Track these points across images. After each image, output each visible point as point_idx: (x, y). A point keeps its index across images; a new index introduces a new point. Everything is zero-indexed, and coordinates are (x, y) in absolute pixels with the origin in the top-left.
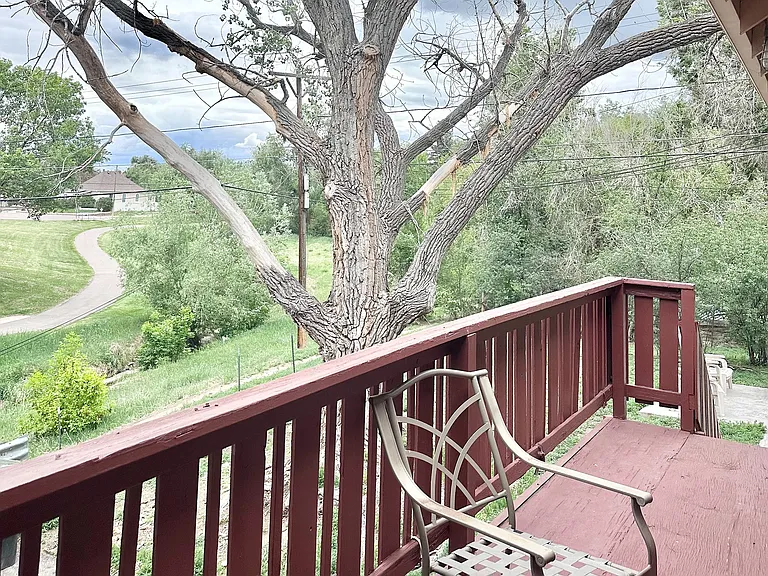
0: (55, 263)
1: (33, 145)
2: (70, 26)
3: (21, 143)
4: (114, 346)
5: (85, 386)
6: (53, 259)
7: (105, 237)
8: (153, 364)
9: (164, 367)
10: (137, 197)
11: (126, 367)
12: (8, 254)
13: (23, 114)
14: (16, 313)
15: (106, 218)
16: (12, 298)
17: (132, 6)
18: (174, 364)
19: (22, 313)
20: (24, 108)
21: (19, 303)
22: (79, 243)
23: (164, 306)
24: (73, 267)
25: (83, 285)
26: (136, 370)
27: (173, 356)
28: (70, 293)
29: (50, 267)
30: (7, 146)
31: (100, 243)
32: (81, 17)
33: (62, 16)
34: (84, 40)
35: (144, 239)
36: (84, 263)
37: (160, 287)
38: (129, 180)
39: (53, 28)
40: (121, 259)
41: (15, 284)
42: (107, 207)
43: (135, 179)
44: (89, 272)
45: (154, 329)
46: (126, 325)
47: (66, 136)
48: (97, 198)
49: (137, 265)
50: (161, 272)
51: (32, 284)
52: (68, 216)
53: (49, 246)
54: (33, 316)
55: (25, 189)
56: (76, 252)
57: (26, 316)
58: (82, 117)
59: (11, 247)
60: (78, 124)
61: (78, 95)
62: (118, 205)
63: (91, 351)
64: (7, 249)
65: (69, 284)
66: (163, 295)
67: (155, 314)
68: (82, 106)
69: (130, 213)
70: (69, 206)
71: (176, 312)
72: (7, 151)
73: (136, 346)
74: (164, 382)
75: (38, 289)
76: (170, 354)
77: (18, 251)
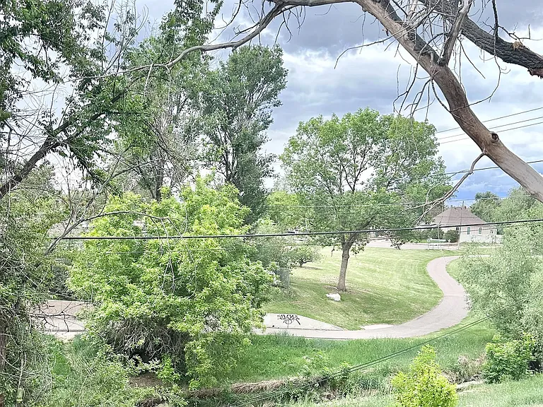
0: (412, 285)
1: (395, 185)
2: (436, 57)
3: (386, 184)
4: (462, 358)
5: (439, 390)
6: (410, 281)
7: (452, 264)
8: (497, 379)
9: (506, 384)
10: (480, 230)
11: (472, 378)
12: (376, 274)
13: (387, 158)
14: (383, 322)
15: (453, 248)
16: (380, 310)
17: (492, 33)
18: (516, 383)
19: (388, 323)
20: (389, 152)
21: (386, 314)
22: (430, 268)
23: (506, 330)
24: (426, 289)
25: (435, 304)
26: (481, 382)
27: (516, 376)
28: (425, 310)
29: (408, 288)
30: (376, 186)
31: (447, 269)
32: (446, 47)
33: (428, 48)
34: (448, 70)
35: (488, 269)
36: (435, 286)
37: (503, 313)
38: (473, 215)
39: (420, 62)
40: (467, 285)
41: (382, 300)
42: (454, 238)
43: (479, 214)
44: (439, 293)
45: (497, 349)
46: (472, 342)
47: (422, 175)
48: (445, 230)
49: (482, 292)
50: (503, 299)
51: (395, 300)
52: (422, 246)
53: (407, 270)
54: (396, 326)
55: (389, 223)
56: (428, 276)
57: (390, 326)
58: (436, 157)
59: (378, 270)
60: (432, 163)
61: (432, 137)
62: (463, 237)
63: (442, 359)
64: (375, 271)
65: (424, 302)
66: (506, 320)
67: (497, 336)
68: (435, 146)
69: (474, 244)
70: (422, 238)
71: (518, 337)
72: (375, 191)
73: (480, 362)
74: (507, 397)
75: (399, 304)
76: (512, 373)
77: (383, 273)
